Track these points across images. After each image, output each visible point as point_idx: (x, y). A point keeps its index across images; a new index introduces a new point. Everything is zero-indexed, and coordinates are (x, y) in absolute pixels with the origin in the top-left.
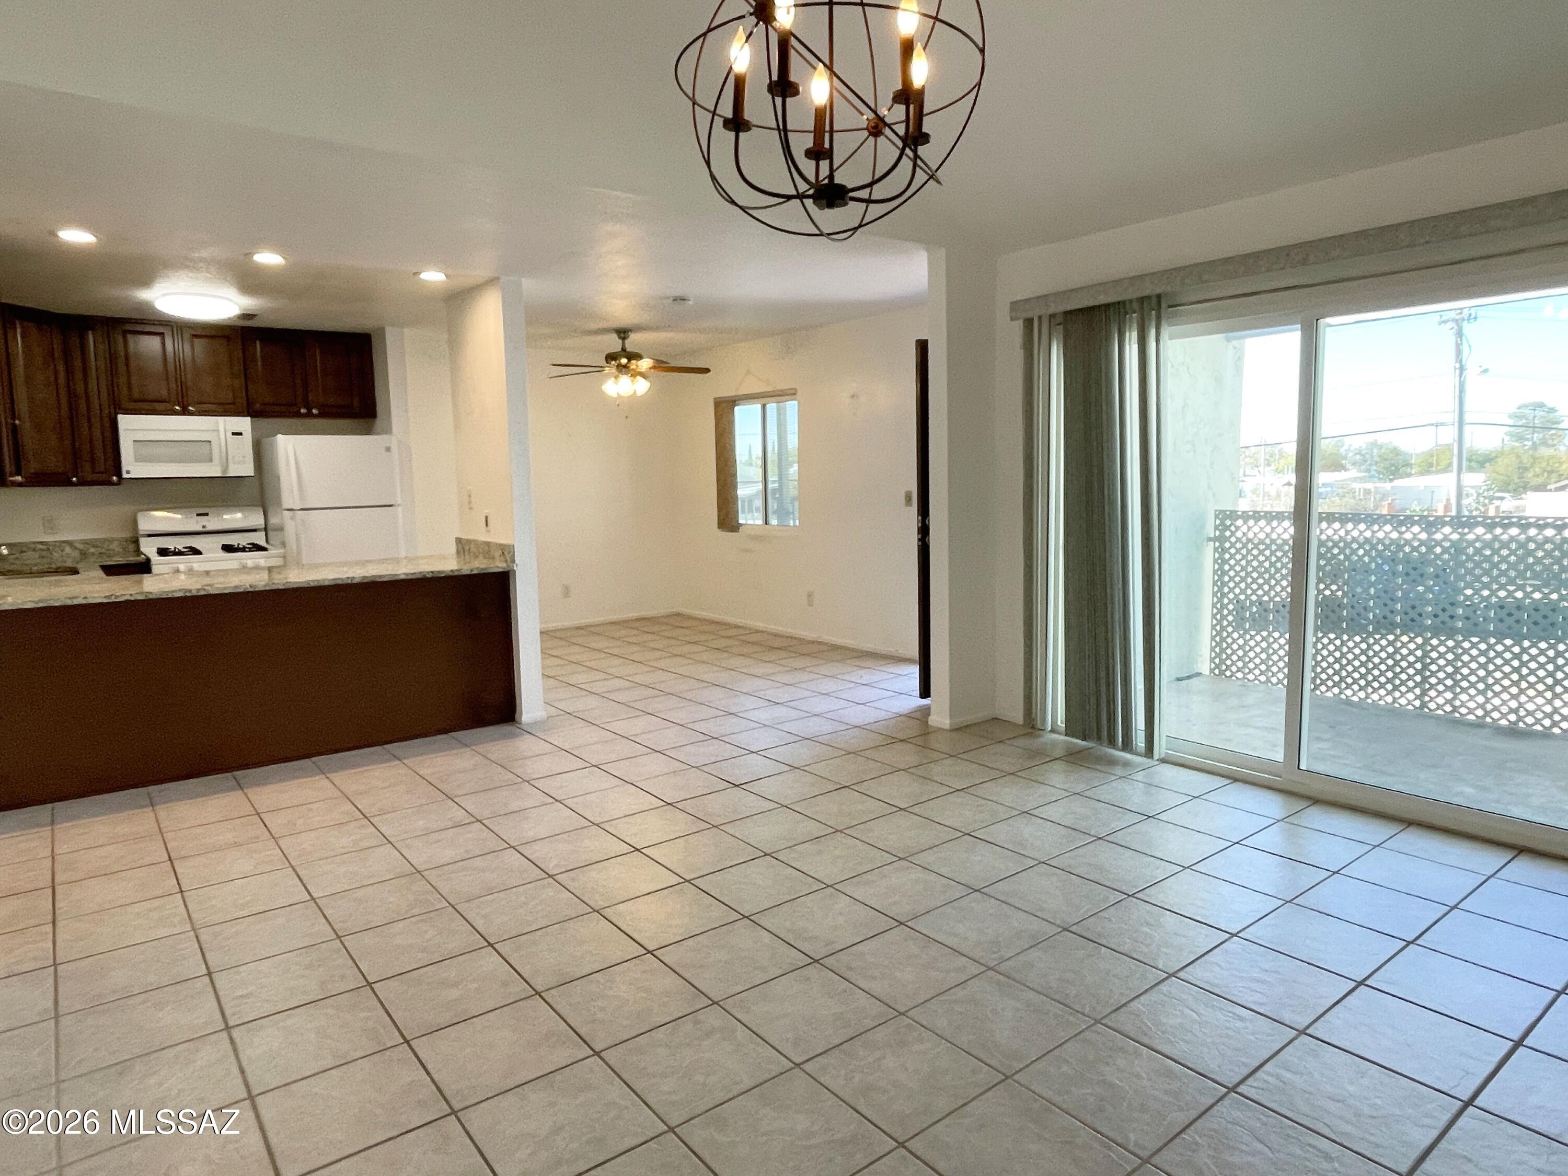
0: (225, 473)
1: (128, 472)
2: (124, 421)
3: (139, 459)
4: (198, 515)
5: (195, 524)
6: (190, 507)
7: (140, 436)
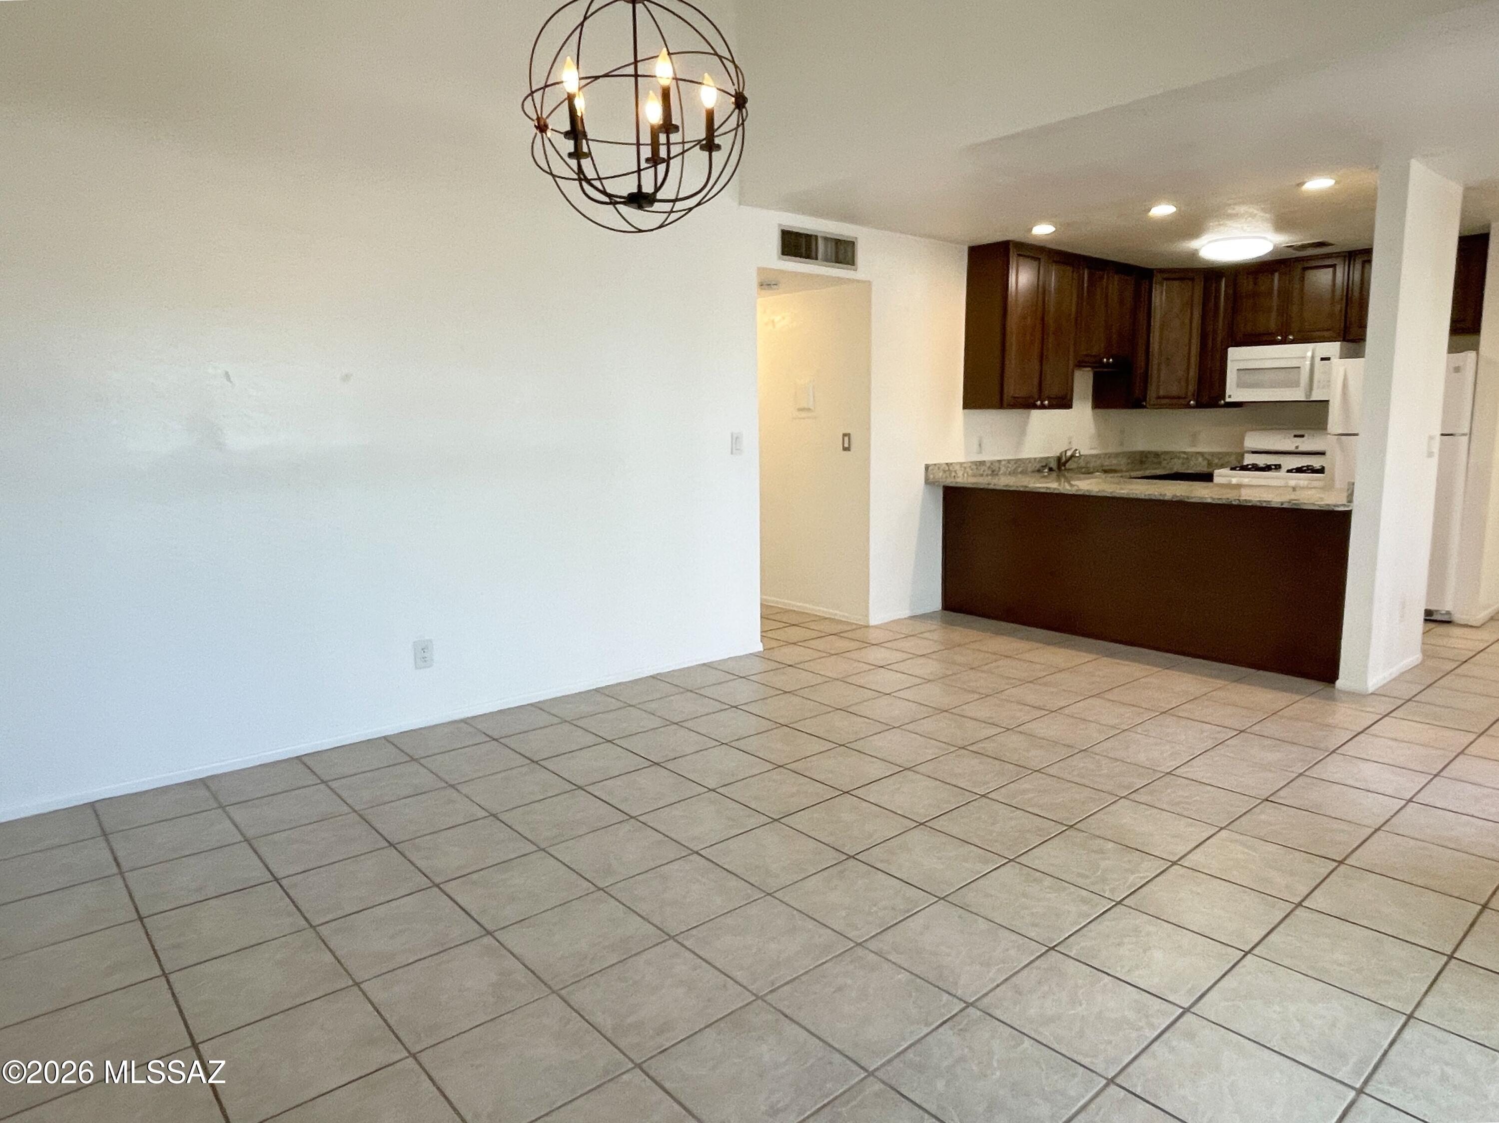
0: (1310, 398)
1: (1230, 397)
2: (1234, 353)
3: (1240, 385)
4: (1295, 436)
5: (1289, 444)
6: (1288, 429)
7: (1243, 366)
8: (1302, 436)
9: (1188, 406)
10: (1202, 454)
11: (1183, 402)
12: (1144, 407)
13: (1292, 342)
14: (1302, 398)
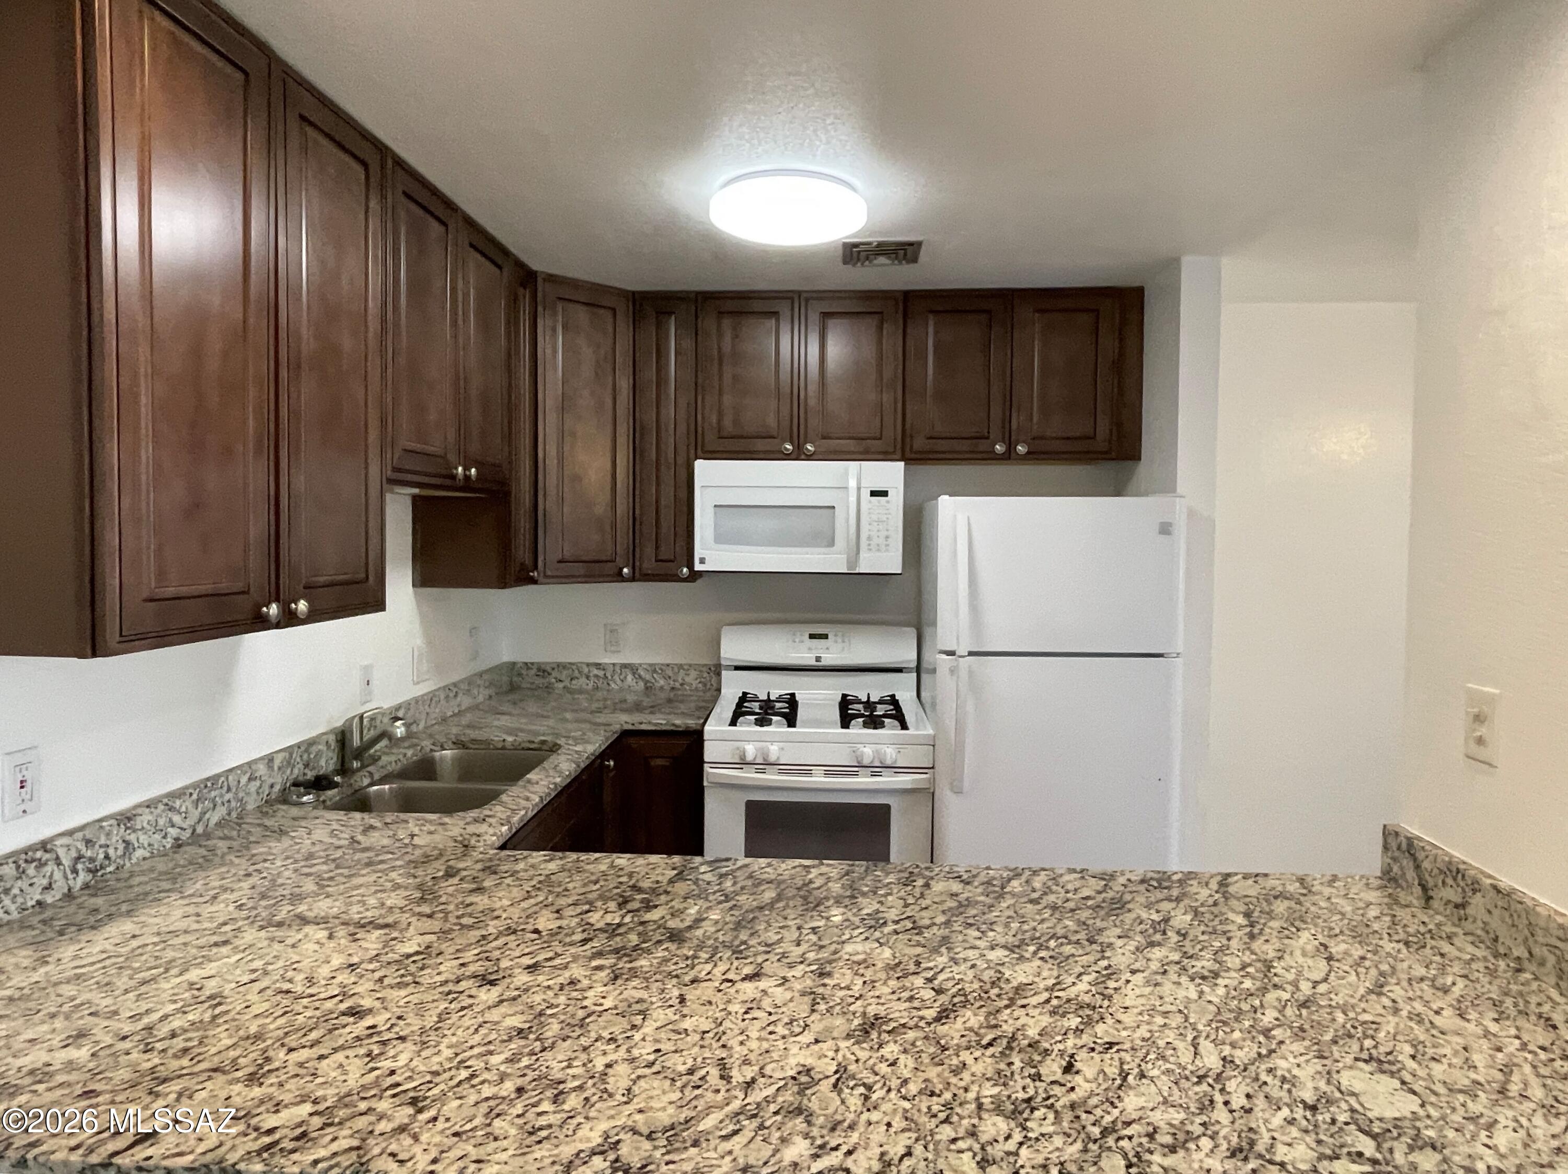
0: (854, 567)
1: (702, 561)
2: (706, 472)
3: (721, 538)
4: (812, 636)
5: (804, 654)
7: (723, 499)
8: (826, 637)
9: (619, 577)
10: (632, 668)
11: (610, 568)
12: (534, 581)
13: (810, 457)
14: (841, 567)
